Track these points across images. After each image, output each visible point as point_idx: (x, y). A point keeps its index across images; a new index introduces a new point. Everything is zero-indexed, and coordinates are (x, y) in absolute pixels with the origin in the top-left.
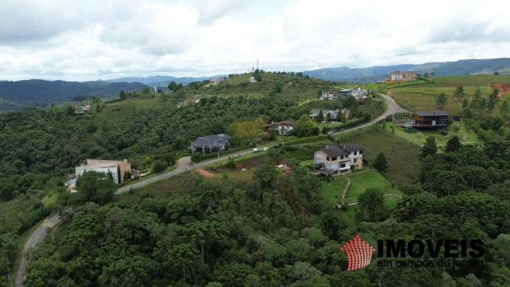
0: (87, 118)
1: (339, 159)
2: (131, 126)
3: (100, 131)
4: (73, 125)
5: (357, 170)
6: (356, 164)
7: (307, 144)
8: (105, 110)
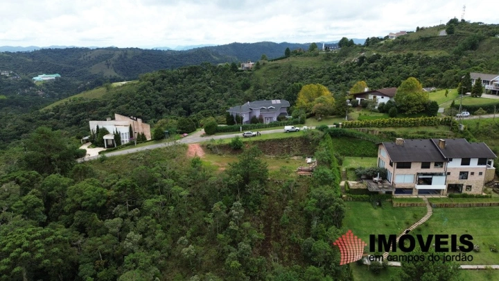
0: (245, 75)
1: (416, 168)
2: (283, 85)
3: (252, 88)
4: (232, 80)
5: (465, 196)
6: (465, 183)
7: (391, 130)
8: (264, 68)
